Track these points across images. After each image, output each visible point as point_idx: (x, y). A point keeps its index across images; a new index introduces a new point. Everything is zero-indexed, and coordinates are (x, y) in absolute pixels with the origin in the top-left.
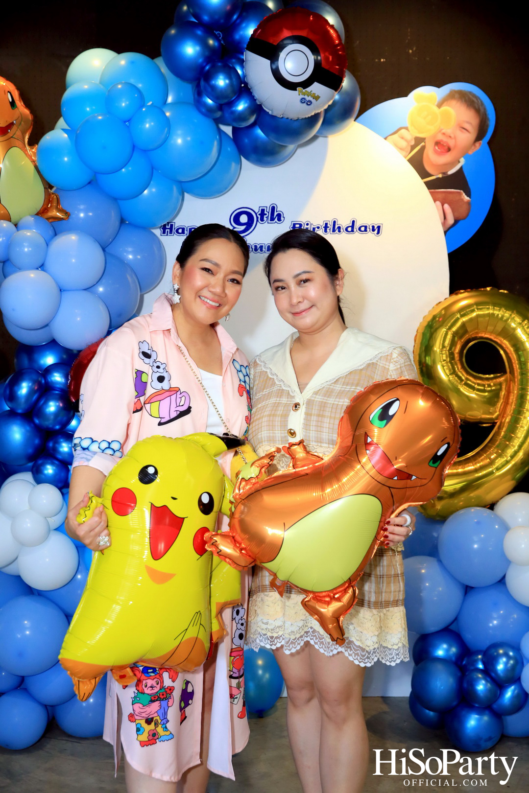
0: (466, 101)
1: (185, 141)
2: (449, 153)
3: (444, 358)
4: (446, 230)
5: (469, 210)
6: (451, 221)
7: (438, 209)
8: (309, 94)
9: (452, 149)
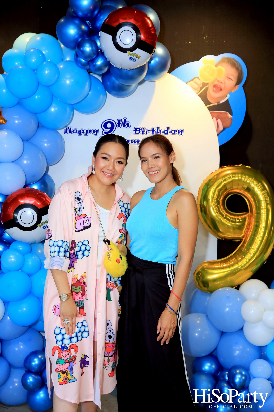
0: (231, 63)
1: (70, 82)
2: (221, 91)
3: (214, 204)
4: (219, 133)
5: (231, 123)
6: (221, 128)
7: (214, 122)
8: (134, 55)
9: (223, 90)
